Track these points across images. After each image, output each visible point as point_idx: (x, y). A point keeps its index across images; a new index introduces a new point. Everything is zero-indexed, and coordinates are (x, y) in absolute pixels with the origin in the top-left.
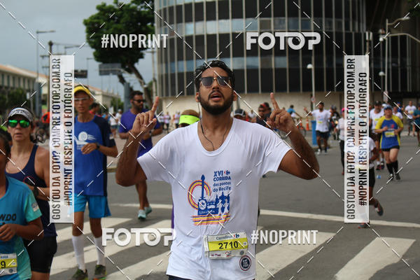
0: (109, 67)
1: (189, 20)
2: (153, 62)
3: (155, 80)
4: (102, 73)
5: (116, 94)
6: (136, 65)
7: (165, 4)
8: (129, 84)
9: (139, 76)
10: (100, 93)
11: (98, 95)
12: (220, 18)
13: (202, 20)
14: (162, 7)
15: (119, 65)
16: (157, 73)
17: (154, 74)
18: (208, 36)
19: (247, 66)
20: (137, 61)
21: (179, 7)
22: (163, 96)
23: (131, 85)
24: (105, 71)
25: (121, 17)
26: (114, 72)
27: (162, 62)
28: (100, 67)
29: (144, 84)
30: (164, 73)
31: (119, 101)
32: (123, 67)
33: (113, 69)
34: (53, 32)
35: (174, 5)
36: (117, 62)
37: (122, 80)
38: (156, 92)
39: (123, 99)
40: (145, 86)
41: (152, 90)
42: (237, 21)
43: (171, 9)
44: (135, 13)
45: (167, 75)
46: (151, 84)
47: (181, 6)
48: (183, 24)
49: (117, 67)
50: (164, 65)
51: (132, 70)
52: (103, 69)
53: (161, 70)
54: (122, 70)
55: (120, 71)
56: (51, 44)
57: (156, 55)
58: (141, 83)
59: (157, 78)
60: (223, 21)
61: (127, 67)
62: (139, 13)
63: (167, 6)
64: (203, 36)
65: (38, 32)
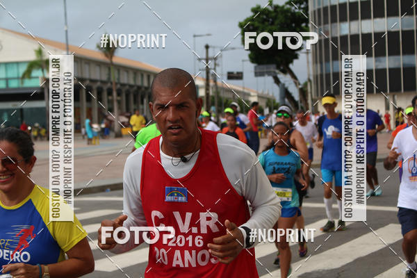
0: (264, 68)
1: (343, 19)
2: (308, 62)
3: (310, 80)
4: (258, 74)
5: (271, 94)
6: (291, 66)
7: (319, 4)
8: (284, 85)
9: (294, 77)
10: (255, 94)
11: (253, 96)
12: (375, 17)
13: (357, 19)
14: (317, 7)
15: (274, 66)
16: (311, 73)
17: (309, 75)
18: (363, 35)
19: (403, 65)
20: (292, 62)
21: (333, 7)
22: (318, 96)
23: (286, 86)
24: (260, 73)
25: (275, 18)
26: (269, 73)
27: (316, 63)
28: (255, 68)
29: (299, 84)
30: (319, 72)
31: (274, 102)
32: (278, 68)
33: (268, 70)
34: (209, 35)
35: (329, 5)
36: (273, 63)
37: (277, 81)
38: (311, 93)
39: (278, 100)
40: (300, 87)
41: (307, 91)
42: (392, 19)
43: (325, 9)
44: (289, 14)
45: (321, 75)
46: (306, 85)
47: (336, 6)
48: (338, 23)
49: (272, 68)
50: (319, 65)
51: (287, 70)
52: (258, 71)
53: (315, 70)
54: (277, 71)
55: (275, 72)
56: (207, 47)
57: (310, 56)
58: (296, 83)
59: (312, 78)
60: (378, 20)
61: (282, 68)
62: (294, 14)
63: (321, 7)
64: (358, 35)
65: (195, 36)
